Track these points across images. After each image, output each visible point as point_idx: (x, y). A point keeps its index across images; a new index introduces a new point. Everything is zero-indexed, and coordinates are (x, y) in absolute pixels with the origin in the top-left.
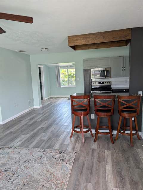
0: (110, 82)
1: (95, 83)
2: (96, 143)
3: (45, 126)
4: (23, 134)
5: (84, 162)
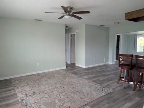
3: (107, 74)
5: (114, 96)
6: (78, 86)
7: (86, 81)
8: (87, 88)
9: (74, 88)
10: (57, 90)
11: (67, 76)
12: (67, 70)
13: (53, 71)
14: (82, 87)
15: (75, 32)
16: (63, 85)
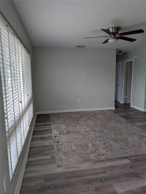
6: (123, 134)
7: (138, 129)
8: (136, 138)
9: (118, 135)
10: (94, 134)
11: (112, 118)
12: (115, 112)
13: (96, 111)
14: (129, 135)
15: (133, 58)
16: (103, 129)
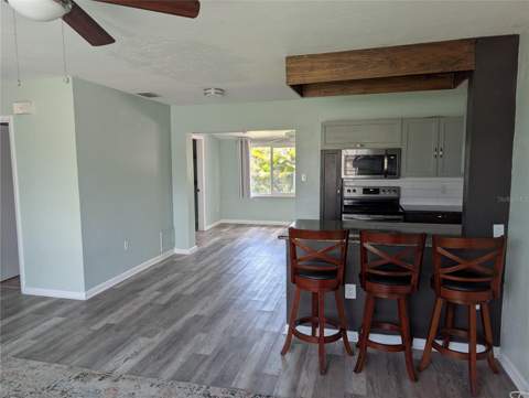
0: (397, 190)
1: (351, 189)
2: (362, 376)
4: (144, 335)
15: (12, 113)
